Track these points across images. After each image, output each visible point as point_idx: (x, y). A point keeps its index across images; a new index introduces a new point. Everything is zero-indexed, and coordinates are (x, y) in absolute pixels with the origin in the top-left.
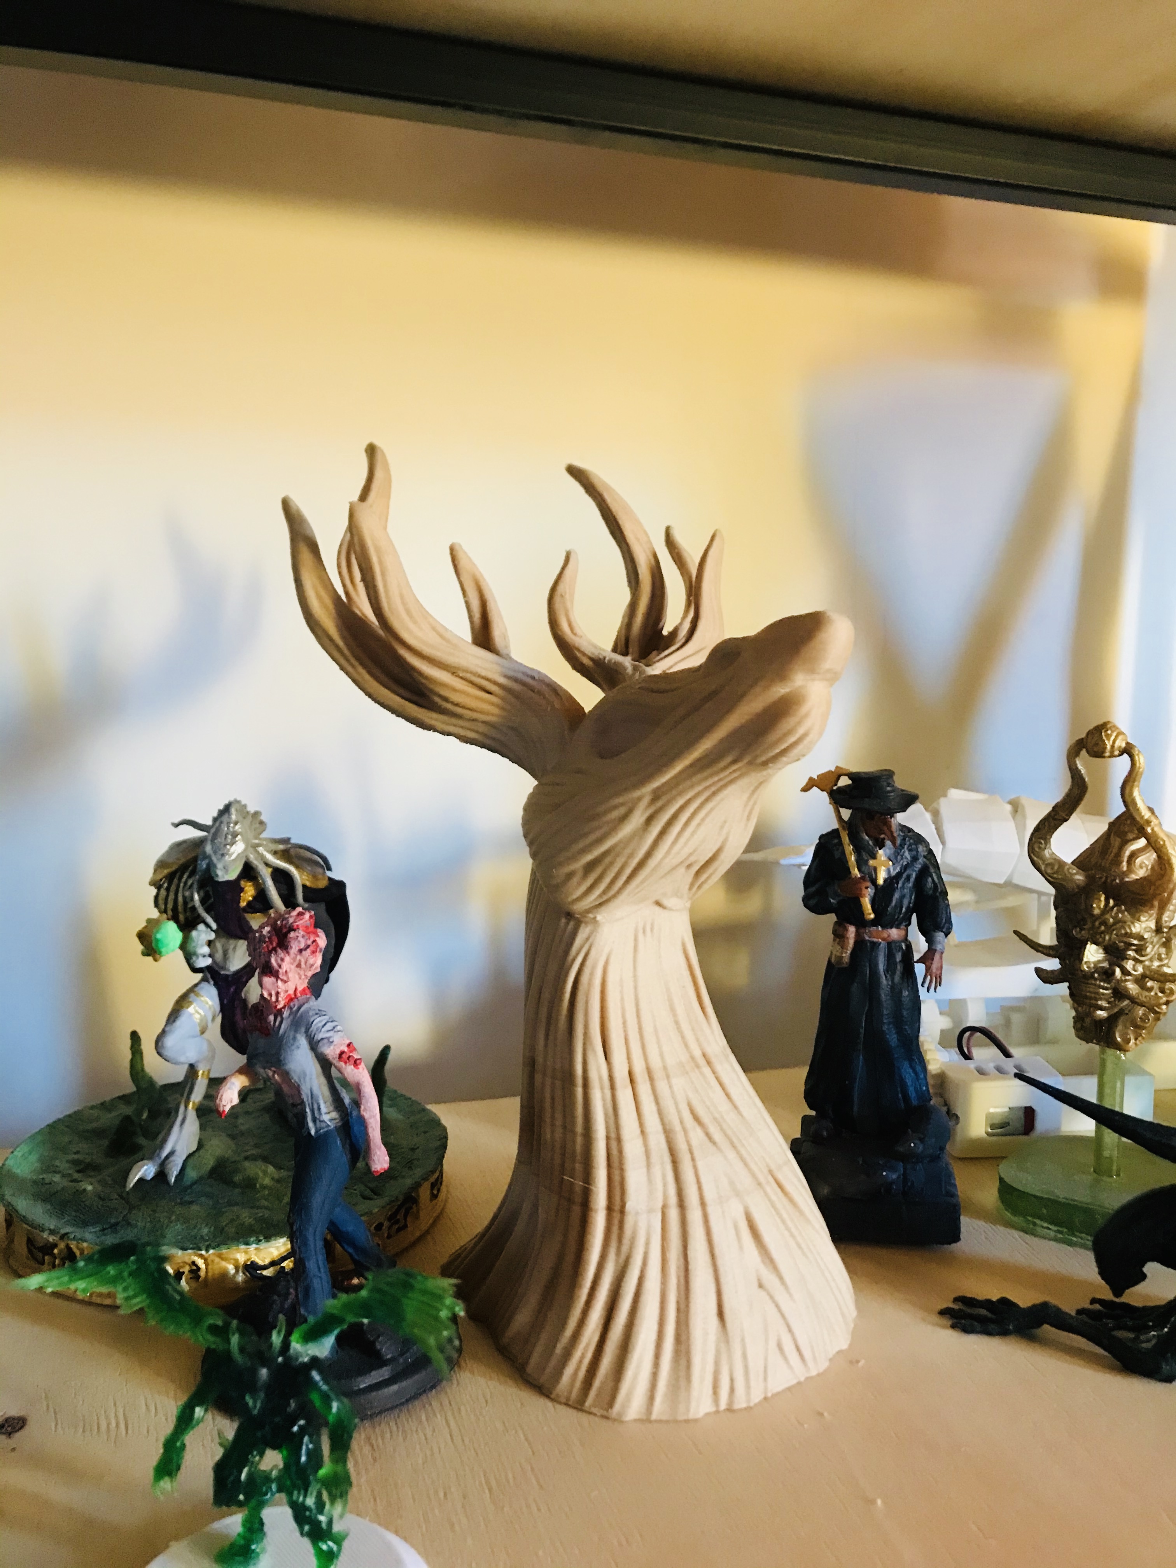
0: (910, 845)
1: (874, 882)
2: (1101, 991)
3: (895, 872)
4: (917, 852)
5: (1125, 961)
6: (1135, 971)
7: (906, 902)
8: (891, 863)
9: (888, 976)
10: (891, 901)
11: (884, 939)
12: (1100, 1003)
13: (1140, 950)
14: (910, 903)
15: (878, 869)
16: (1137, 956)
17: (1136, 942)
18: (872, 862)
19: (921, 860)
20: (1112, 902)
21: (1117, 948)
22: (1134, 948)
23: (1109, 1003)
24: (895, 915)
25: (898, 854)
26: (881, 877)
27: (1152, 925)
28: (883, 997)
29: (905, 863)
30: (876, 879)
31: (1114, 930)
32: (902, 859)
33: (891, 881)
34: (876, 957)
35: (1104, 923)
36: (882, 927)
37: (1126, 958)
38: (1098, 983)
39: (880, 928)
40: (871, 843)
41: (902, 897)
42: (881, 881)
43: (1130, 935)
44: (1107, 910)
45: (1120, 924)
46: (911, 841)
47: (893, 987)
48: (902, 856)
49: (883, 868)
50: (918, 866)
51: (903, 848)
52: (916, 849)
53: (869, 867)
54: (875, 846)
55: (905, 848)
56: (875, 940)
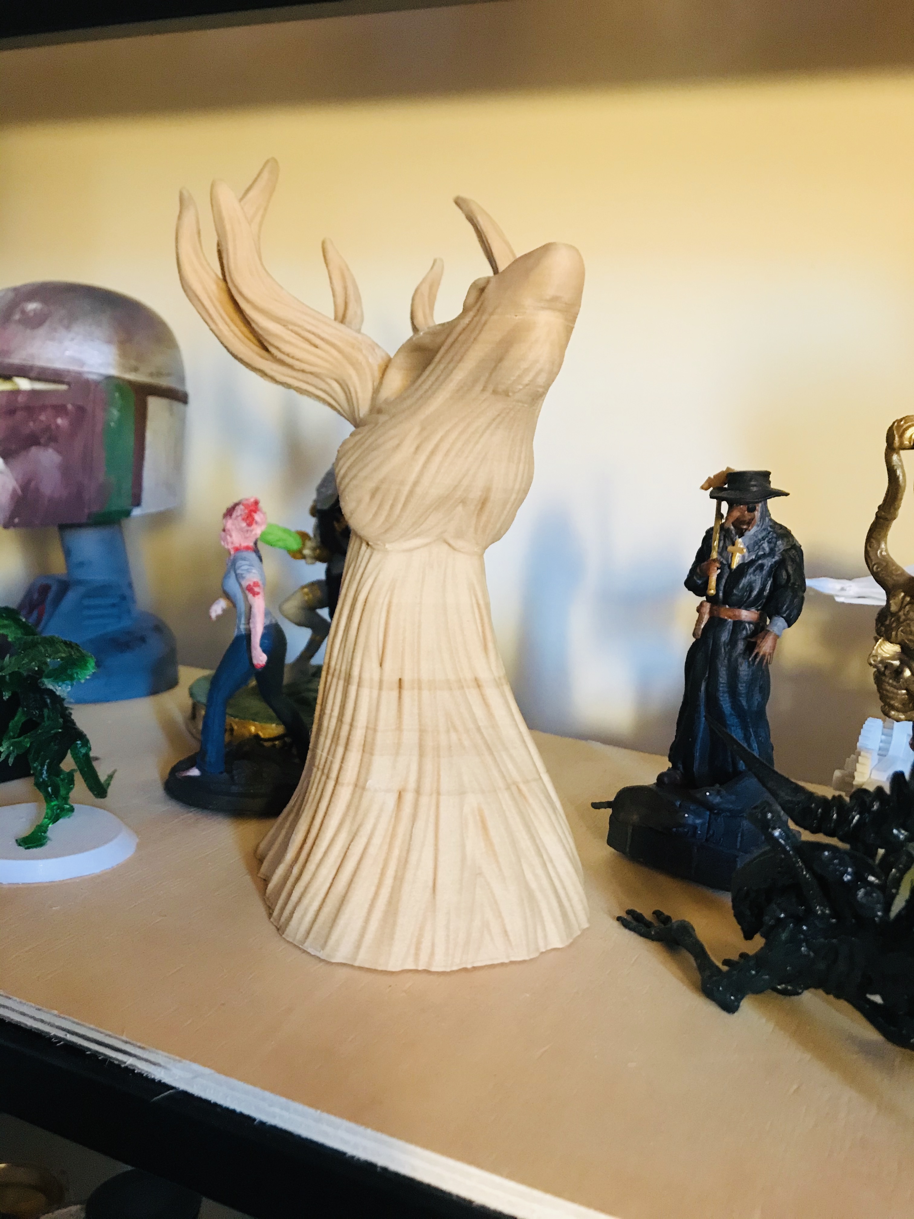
0: (772, 538)
1: (730, 566)
3: (749, 559)
4: (776, 544)
7: (756, 587)
8: (746, 551)
10: (741, 583)
11: (731, 618)
15: (734, 555)
18: (730, 548)
19: (782, 551)
20: (908, 599)
21: (909, 648)
23: (903, 704)
24: (743, 597)
25: (757, 545)
26: (736, 561)
28: (721, 668)
29: (761, 553)
30: (730, 563)
32: (759, 549)
33: (743, 568)
34: (721, 632)
35: (898, 619)
36: (729, 605)
38: (889, 680)
39: (727, 607)
40: (734, 532)
41: (752, 582)
42: (734, 566)
44: (902, 606)
46: (775, 534)
47: (730, 661)
48: (760, 546)
49: (738, 554)
50: (775, 558)
51: (764, 540)
52: (776, 542)
53: (728, 552)
54: (736, 533)
55: (766, 540)
56: (722, 616)
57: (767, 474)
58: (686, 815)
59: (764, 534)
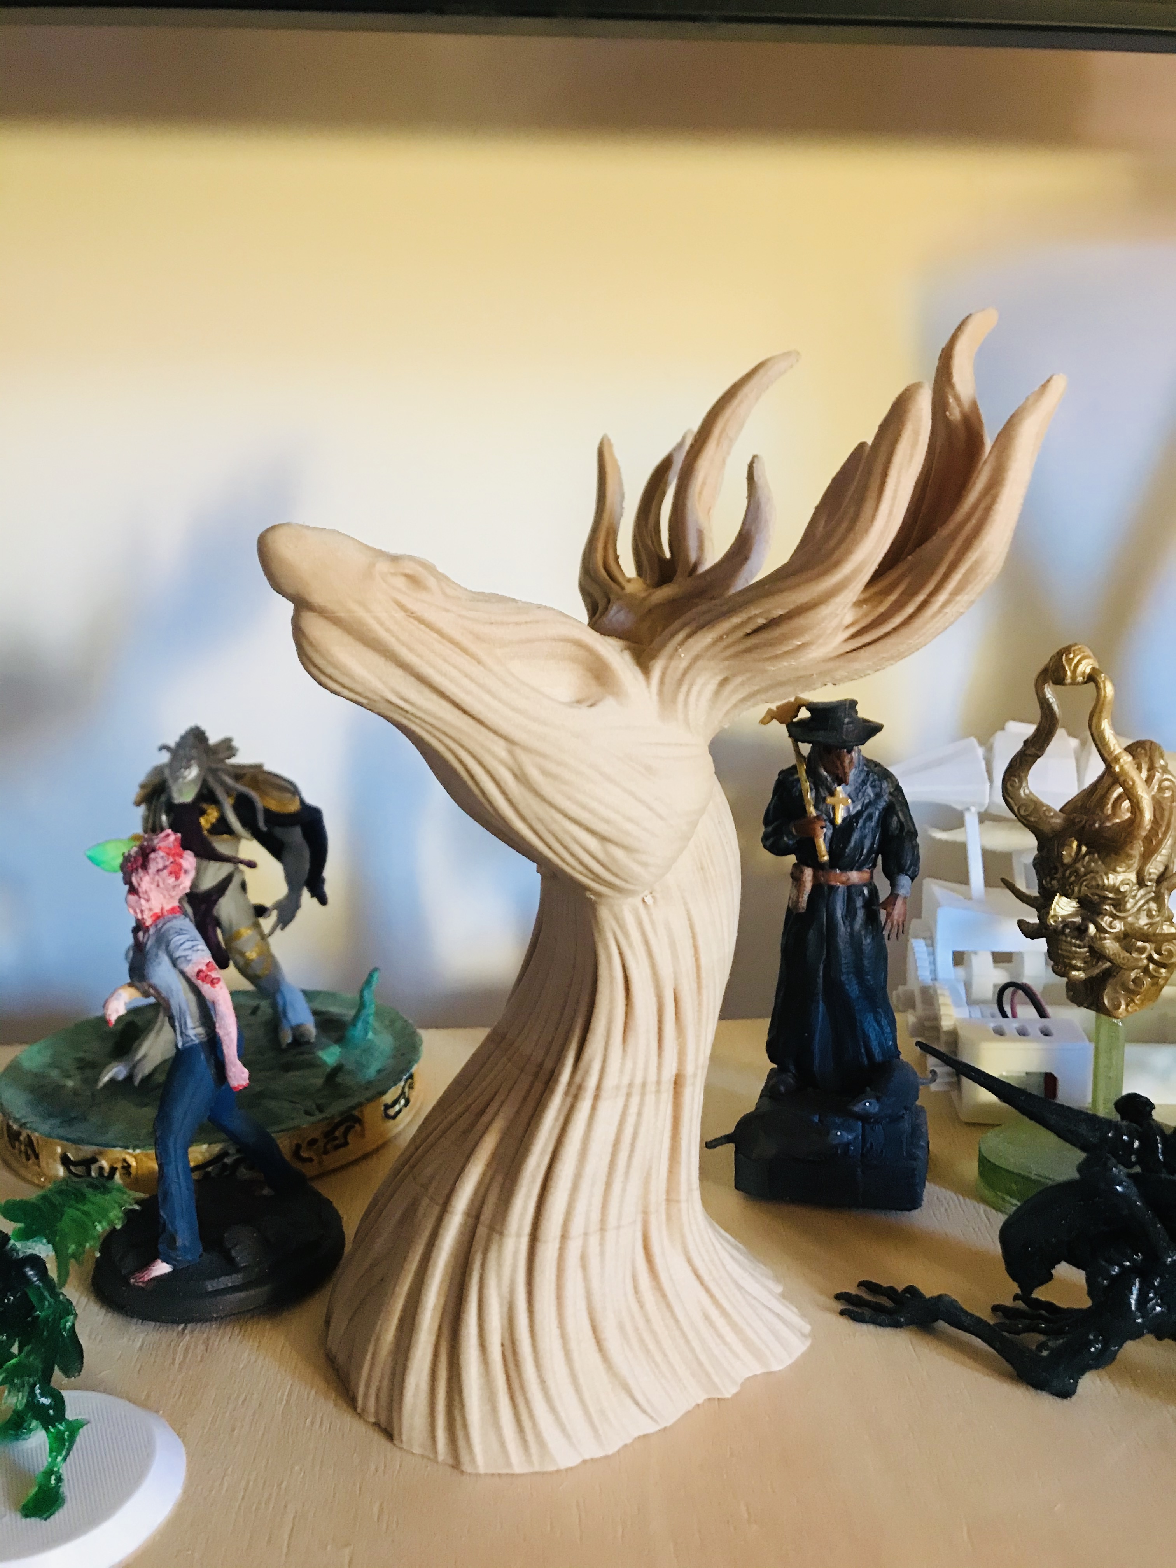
0: (874, 781)
1: (832, 821)
2: (1074, 949)
3: (856, 811)
4: (881, 788)
5: (1101, 917)
6: (1112, 928)
7: (867, 843)
8: (850, 801)
9: (847, 924)
10: (849, 841)
11: (843, 883)
12: (1074, 962)
13: (1119, 903)
14: (872, 844)
15: (836, 808)
16: (1115, 912)
17: (1111, 895)
18: (829, 800)
19: (886, 797)
20: (1084, 849)
21: (1091, 902)
22: (1110, 901)
23: (1085, 962)
24: (855, 856)
25: (860, 791)
26: (840, 815)
27: (1133, 877)
28: (841, 946)
29: (867, 801)
30: (834, 818)
31: (1084, 881)
32: (864, 796)
33: (851, 821)
34: (834, 903)
35: (1076, 872)
36: (840, 869)
37: (1101, 913)
38: (1069, 939)
39: (838, 871)
40: (829, 779)
41: (863, 838)
42: (839, 821)
43: (1104, 888)
44: (1078, 857)
45: (1092, 875)
46: (876, 777)
47: (852, 935)
48: (863, 793)
49: (842, 806)
50: (882, 804)
51: (866, 784)
52: (881, 785)
53: (827, 805)
54: (834, 782)
55: (868, 784)
56: (833, 883)
57: (853, 704)
58: (839, 1133)
59: (862, 777)
